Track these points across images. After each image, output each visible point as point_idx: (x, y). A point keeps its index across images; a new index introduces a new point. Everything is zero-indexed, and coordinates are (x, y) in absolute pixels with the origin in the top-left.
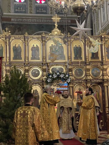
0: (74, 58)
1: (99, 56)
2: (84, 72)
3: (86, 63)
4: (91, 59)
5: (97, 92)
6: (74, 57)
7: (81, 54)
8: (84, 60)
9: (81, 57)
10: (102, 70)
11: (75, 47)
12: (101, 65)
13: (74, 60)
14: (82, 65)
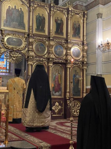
0: (36, 30)
1: (63, 32)
2: (47, 48)
3: (49, 38)
4: (55, 34)
5: (59, 73)
6: (36, 28)
7: (44, 26)
8: (47, 34)
9: (44, 29)
10: (66, 49)
11: (37, 15)
12: (65, 43)
13: (36, 31)
14: (44, 40)
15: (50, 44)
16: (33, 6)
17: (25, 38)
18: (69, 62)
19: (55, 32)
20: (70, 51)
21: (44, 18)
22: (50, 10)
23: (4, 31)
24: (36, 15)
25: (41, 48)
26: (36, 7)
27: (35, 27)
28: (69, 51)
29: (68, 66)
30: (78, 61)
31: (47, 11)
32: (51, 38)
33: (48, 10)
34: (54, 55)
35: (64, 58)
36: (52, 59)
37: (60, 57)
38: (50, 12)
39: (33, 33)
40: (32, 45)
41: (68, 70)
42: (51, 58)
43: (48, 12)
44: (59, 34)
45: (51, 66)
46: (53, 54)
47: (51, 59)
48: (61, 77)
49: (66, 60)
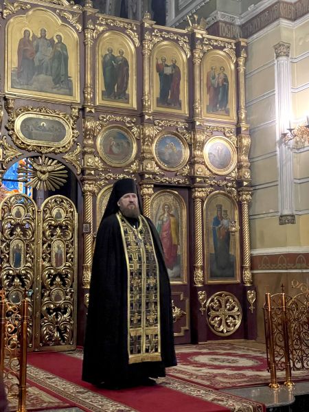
0: (103, 95)
2: (135, 145)
3: (142, 116)
4: (158, 106)
5: (172, 216)
6: (104, 89)
7: (127, 83)
8: (135, 106)
9: (127, 92)
10: (190, 146)
11: (106, 55)
12: (186, 128)
13: (103, 100)
14: (128, 122)
15: (144, 134)
16: (94, 30)
17: (73, 119)
18: (200, 182)
19: (157, 98)
20: (202, 151)
21: (126, 62)
22: (142, 39)
23: (14, 99)
24: (104, 55)
25: (118, 145)
26: (103, 31)
27: (100, 86)
28: (198, 153)
29: (197, 194)
30: (225, 179)
31: (133, 42)
32: (147, 117)
33: (137, 41)
34: (156, 163)
35: (186, 171)
36: (151, 176)
37: (172, 170)
38: (142, 45)
39: (94, 103)
40: (95, 138)
41: (199, 204)
42: (149, 173)
43: (135, 45)
44: (169, 105)
45: (148, 194)
46: (154, 163)
47: (147, 176)
48: (177, 225)
49: (192, 178)
